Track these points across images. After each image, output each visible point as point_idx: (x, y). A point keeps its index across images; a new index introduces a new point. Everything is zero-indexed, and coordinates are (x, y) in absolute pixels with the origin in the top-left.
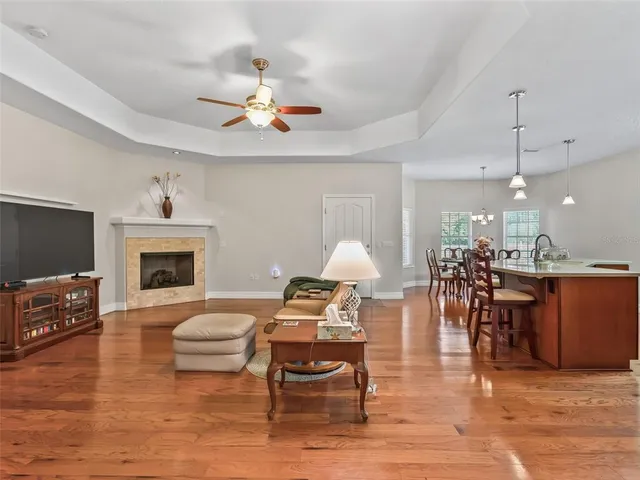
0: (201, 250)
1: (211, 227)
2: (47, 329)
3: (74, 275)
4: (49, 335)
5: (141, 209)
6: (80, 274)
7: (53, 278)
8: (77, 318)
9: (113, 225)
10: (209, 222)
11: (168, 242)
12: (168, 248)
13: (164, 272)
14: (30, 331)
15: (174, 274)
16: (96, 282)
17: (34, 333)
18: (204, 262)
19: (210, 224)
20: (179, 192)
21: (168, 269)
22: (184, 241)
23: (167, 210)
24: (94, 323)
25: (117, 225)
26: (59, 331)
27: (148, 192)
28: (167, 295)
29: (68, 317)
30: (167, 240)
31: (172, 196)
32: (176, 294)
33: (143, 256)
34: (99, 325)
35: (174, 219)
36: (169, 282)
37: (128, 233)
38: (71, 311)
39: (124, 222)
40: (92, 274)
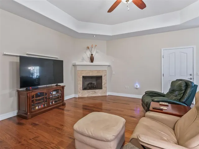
0: (105, 75)
1: (109, 66)
2: (43, 106)
3: (56, 84)
4: (43, 108)
5: (83, 59)
6: (58, 84)
7: (50, 85)
8: (55, 102)
9: (74, 65)
10: (108, 64)
11: (92, 72)
12: (92, 74)
13: (91, 83)
14: (35, 107)
15: (95, 84)
16: (63, 87)
17: (37, 108)
18: (106, 80)
19: (108, 65)
20: (97, 52)
21: (93, 82)
22: (98, 71)
23: (92, 60)
24: (62, 104)
25: (74, 66)
26: (47, 107)
27: (85, 52)
28: (92, 93)
29: (51, 101)
30: (92, 71)
31: (94, 54)
32: (95, 92)
33: (83, 77)
34: (64, 105)
35: (95, 63)
36: (93, 87)
37: (78, 68)
38: (52, 99)
39: (76, 64)
40: (61, 84)
